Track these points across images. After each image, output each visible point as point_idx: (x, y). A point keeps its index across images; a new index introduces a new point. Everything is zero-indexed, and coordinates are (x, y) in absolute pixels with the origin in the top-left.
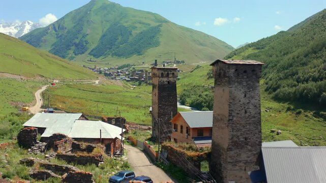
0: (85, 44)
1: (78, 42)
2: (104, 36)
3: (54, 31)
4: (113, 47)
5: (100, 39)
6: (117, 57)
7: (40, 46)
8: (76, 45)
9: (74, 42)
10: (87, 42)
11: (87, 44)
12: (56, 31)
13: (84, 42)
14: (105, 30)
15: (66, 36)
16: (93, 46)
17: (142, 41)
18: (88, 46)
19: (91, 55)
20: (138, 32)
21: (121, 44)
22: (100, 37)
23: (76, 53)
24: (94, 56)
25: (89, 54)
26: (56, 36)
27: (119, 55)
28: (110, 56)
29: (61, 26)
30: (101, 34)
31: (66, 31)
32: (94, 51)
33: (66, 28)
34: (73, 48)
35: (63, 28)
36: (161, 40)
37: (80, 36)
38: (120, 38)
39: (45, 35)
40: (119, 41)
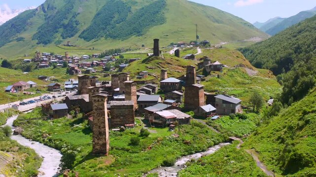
0: (75, 25)
1: (67, 23)
2: (98, 14)
3: (42, 13)
4: (108, 27)
5: (94, 18)
6: (111, 40)
7: (25, 30)
8: (65, 27)
9: (62, 22)
10: (77, 23)
11: (77, 24)
12: (44, 11)
13: (74, 23)
14: (100, 7)
15: (54, 17)
16: (85, 28)
17: (142, 18)
18: (78, 26)
19: (81, 38)
20: (138, 8)
21: (118, 23)
22: (93, 15)
23: (65, 36)
24: (85, 39)
25: (79, 37)
26: (44, 17)
27: (114, 37)
28: (103, 39)
29: (50, 6)
30: (95, 13)
31: (56, 10)
32: (86, 33)
33: (55, 8)
34: (61, 30)
35: (53, 8)
36: (167, 15)
37: (70, 16)
38: (117, 16)
39: (32, 17)
40: (115, 19)
